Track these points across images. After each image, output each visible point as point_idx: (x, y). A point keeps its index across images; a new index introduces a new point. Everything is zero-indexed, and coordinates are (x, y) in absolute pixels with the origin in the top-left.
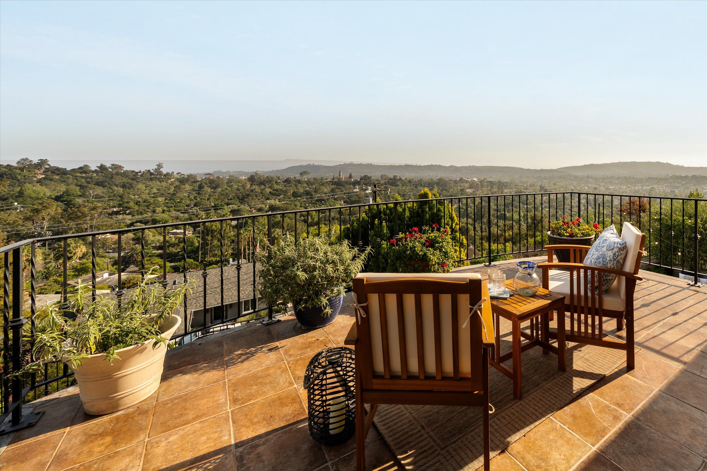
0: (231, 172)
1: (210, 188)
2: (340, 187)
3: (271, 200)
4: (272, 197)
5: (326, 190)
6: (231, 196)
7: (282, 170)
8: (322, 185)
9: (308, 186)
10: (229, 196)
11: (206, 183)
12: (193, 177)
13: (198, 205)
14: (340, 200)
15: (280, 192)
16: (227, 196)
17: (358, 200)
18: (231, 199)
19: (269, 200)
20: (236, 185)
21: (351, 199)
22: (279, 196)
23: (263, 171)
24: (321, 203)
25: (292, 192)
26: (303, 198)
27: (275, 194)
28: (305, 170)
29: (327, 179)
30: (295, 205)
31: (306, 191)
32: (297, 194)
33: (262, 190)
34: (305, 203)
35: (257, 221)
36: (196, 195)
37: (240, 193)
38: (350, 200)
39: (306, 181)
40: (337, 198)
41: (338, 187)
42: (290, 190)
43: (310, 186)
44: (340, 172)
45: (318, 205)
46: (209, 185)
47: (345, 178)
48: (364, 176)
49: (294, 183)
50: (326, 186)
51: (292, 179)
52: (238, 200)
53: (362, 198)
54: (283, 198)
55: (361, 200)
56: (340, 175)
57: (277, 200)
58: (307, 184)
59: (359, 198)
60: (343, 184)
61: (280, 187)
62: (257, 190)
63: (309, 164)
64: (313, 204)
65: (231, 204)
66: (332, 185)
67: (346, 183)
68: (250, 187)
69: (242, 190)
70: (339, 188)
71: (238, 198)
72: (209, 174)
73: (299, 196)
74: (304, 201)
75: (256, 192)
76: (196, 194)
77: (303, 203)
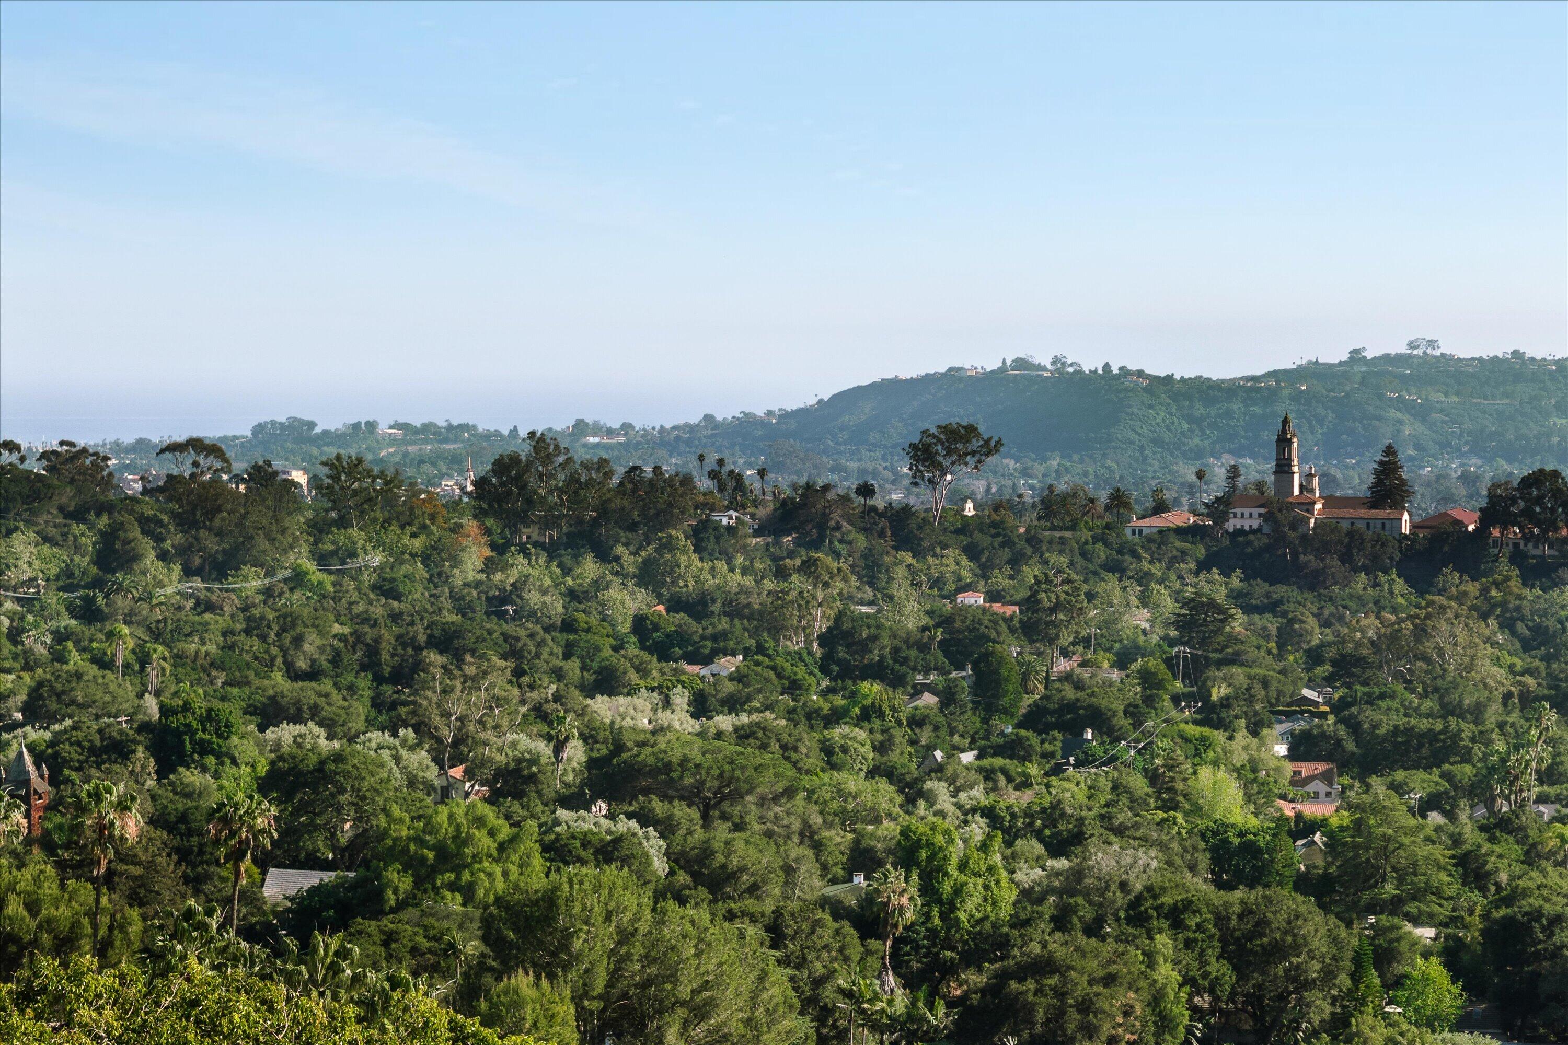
0: (383, 428)
1: (177, 569)
2: (1281, 591)
3: (632, 691)
4: (642, 671)
5: (1140, 618)
6: (312, 645)
7: (785, 416)
8: (1114, 567)
9: (984, 572)
10: (298, 641)
11: (150, 526)
12: (83, 471)
13: (53, 705)
14: (1254, 729)
15: (724, 624)
16: (287, 639)
17: (1431, 736)
18: (313, 675)
19: (611, 692)
20: (379, 544)
21: (1368, 715)
22: (707, 661)
23: (627, 427)
24: (1074, 744)
25: (820, 626)
26: (917, 692)
27: (680, 637)
28: (959, 416)
29: (1160, 508)
30: (827, 750)
31: (945, 622)
32: (864, 647)
33: (573, 595)
34: (925, 736)
35: (453, 887)
36: (68, 622)
37: (395, 617)
38: (1354, 727)
39: (965, 528)
40: (1226, 703)
41: (1261, 588)
42: (804, 604)
43: (1001, 580)
44: (1283, 442)
45: (1033, 770)
46: (179, 538)
47: (1330, 501)
48: (1527, 482)
49: (861, 542)
50: (1143, 579)
51: (845, 499)
52: (364, 683)
53: (1477, 713)
54: (738, 677)
55: (1467, 729)
56: (1283, 468)
57: (681, 698)
58: (972, 552)
59: (1449, 710)
60: (1308, 558)
61: (736, 580)
62: (533, 598)
63: (1021, 363)
64: (998, 751)
65: (296, 719)
66: (1203, 566)
67: (1346, 558)
68: (489, 566)
69: (418, 594)
70: (1272, 607)
71: (370, 664)
72: (195, 444)
73: (877, 672)
74: (916, 722)
75: (524, 614)
76: (72, 611)
77: (900, 735)
